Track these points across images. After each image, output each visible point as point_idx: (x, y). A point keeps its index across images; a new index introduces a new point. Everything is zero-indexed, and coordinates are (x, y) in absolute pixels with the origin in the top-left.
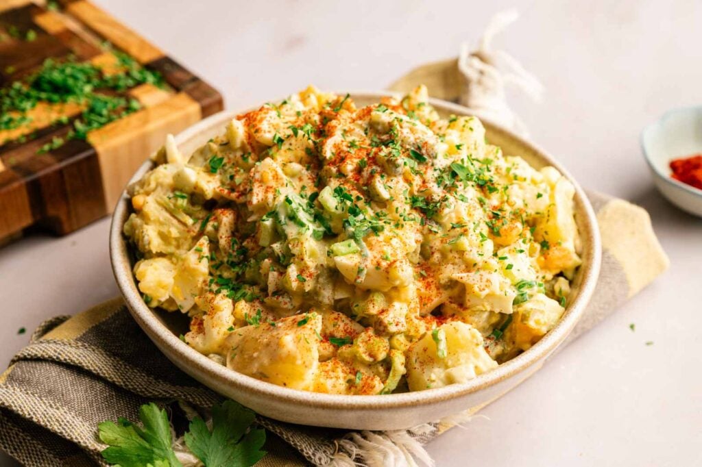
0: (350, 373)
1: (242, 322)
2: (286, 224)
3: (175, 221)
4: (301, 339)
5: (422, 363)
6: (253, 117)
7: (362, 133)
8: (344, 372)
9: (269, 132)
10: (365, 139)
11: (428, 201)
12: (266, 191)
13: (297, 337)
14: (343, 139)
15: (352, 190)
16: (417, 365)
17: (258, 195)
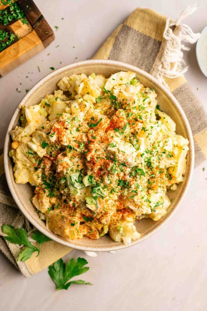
0: (89, 229)
1: (53, 207)
2: (70, 185)
3: (28, 161)
4: (71, 231)
5: (114, 231)
6: (60, 132)
7: (103, 151)
8: (87, 229)
9: (66, 142)
10: (104, 153)
11: (125, 182)
12: (63, 168)
13: (70, 231)
14: (95, 153)
15: (96, 177)
16: (112, 231)
17: (60, 168)
